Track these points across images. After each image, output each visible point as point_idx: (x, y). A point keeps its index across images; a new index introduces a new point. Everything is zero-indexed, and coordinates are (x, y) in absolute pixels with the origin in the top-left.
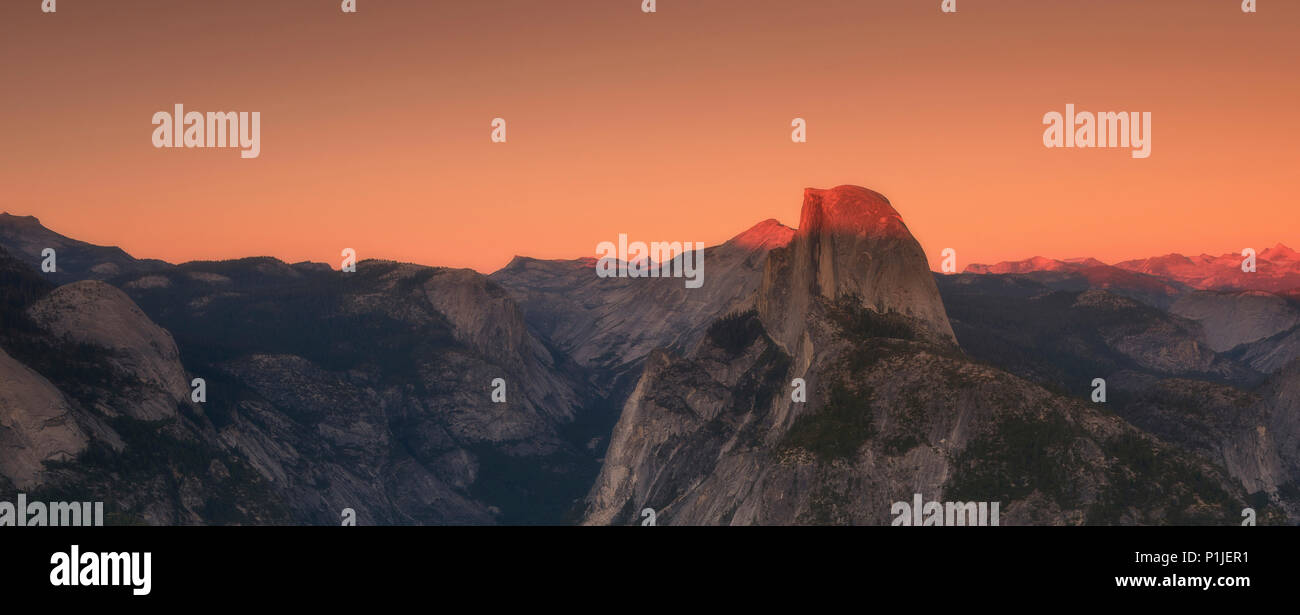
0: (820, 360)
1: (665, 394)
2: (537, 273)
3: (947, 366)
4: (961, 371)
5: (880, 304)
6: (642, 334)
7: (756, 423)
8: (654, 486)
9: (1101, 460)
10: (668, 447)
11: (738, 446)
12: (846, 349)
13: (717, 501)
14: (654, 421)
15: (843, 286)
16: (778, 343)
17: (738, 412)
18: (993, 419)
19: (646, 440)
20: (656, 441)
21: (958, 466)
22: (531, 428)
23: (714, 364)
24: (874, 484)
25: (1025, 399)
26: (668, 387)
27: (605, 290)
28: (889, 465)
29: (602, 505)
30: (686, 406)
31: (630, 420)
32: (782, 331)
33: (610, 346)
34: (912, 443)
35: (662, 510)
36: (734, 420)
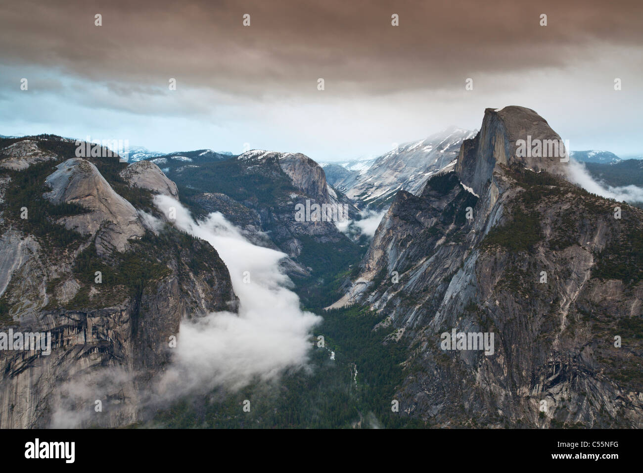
0: (505, 195)
1: (404, 214)
3: (587, 201)
4: (597, 204)
5: (535, 168)
6: (382, 183)
7: (456, 229)
10: (406, 240)
11: (447, 242)
12: (520, 192)
13: (438, 270)
14: (398, 228)
15: (512, 158)
16: (468, 188)
17: (446, 224)
18: (622, 232)
19: (394, 237)
20: (399, 238)
21: (600, 258)
22: (327, 229)
23: (431, 199)
26: (405, 210)
28: (554, 256)
29: (369, 269)
30: (416, 220)
31: (385, 226)
33: (365, 189)
34: (568, 244)
35: (404, 274)
36: (443, 228)
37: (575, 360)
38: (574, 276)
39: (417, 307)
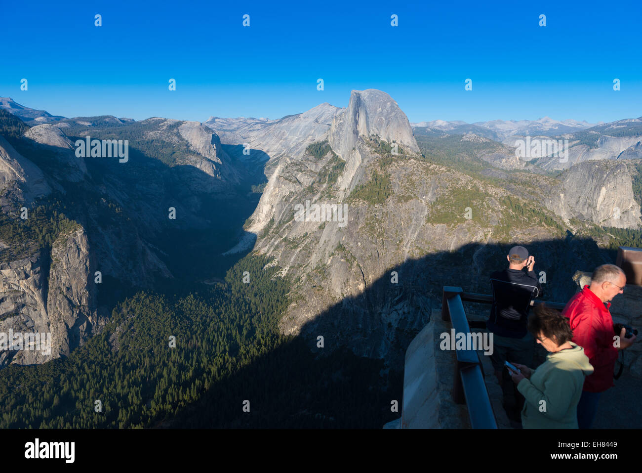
0: (366, 161)
1: (288, 175)
2: (220, 123)
3: (424, 166)
4: (431, 167)
6: (269, 150)
7: (329, 187)
8: (284, 213)
9: (499, 207)
10: (290, 197)
11: (322, 197)
12: (377, 158)
14: (283, 186)
15: (371, 131)
16: (338, 154)
17: (320, 182)
18: (447, 189)
19: (279, 194)
20: (284, 194)
21: (432, 208)
22: (223, 188)
23: (309, 162)
24: (394, 215)
25: (461, 180)
26: (289, 172)
27: (251, 131)
28: (400, 207)
29: (259, 221)
30: (297, 180)
31: (272, 185)
32: (339, 149)
33: (255, 154)
34: (410, 198)
35: (288, 224)
36: (319, 187)
37: (413, 284)
38: (414, 222)
39: (299, 250)
